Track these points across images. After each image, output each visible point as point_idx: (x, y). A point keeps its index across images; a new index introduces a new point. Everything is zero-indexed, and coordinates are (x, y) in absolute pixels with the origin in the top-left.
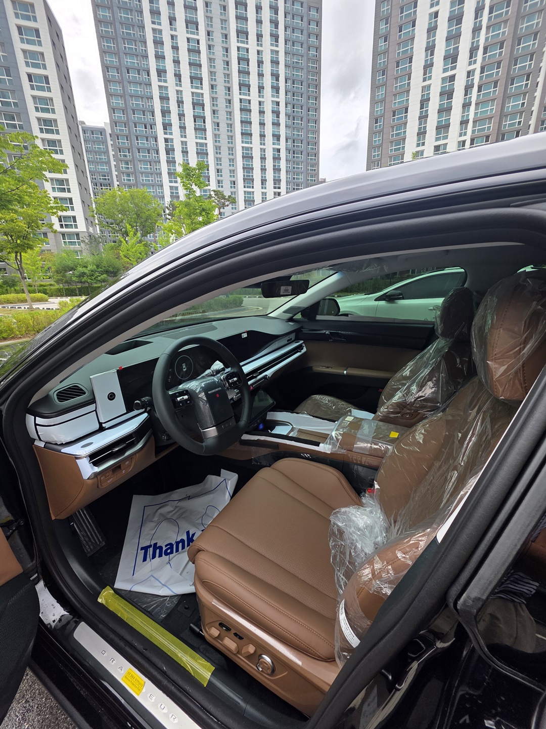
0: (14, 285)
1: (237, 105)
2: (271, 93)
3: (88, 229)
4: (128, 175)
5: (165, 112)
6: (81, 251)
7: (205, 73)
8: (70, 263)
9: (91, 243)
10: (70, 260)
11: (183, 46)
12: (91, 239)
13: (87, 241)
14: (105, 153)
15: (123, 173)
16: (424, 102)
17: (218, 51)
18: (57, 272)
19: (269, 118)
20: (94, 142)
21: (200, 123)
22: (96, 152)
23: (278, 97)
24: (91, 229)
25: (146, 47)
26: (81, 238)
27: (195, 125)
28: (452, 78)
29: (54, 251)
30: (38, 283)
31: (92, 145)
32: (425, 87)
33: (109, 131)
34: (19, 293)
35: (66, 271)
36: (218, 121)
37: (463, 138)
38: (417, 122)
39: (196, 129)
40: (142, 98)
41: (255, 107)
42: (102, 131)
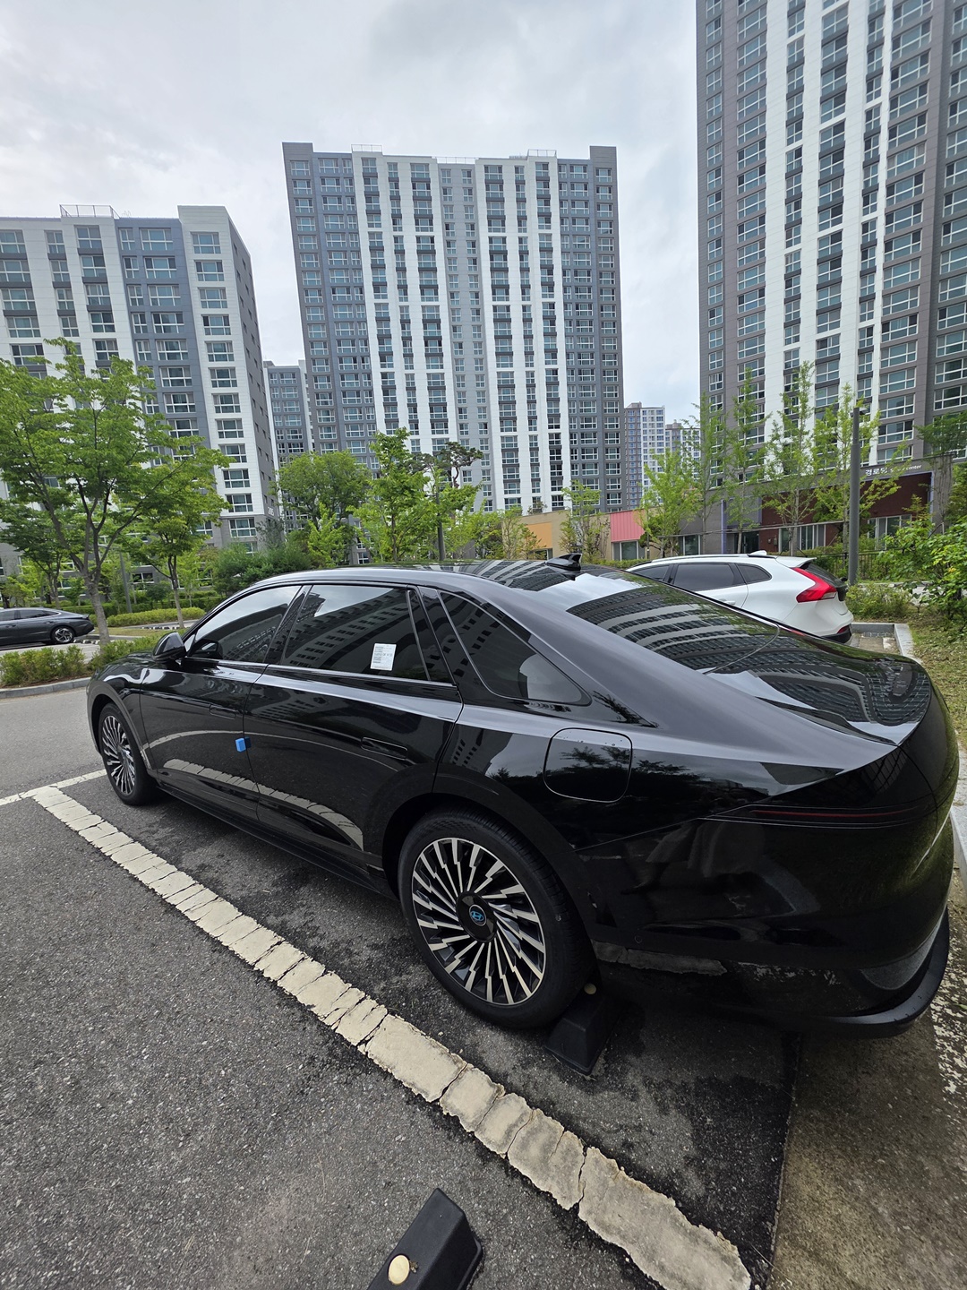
0: (161, 597)
1: (489, 315)
2: (541, 293)
3: (266, 510)
4: (329, 429)
5: (384, 338)
6: (255, 544)
7: (441, 279)
8: (237, 562)
9: (270, 530)
10: (239, 558)
11: (411, 247)
12: (270, 525)
13: (264, 528)
14: (297, 401)
15: (321, 427)
16: (792, 277)
17: (461, 247)
18: (220, 575)
19: (538, 327)
20: (283, 388)
21: (434, 346)
22: (285, 401)
23: (552, 296)
24: (271, 511)
25: (359, 257)
26: (256, 525)
27: (427, 350)
28: (837, 237)
29: (219, 546)
30: (193, 593)
31: (280, 393)
32: (791, 254)
33: (304, 370)
34: (166, 608)
35: (232, 574)
36: (460, 340)
37: (867, 323)
38: (782, 307)
39: (427, 355)
40: (352, 323)
41: (516, 315)
42: (294, 372)
